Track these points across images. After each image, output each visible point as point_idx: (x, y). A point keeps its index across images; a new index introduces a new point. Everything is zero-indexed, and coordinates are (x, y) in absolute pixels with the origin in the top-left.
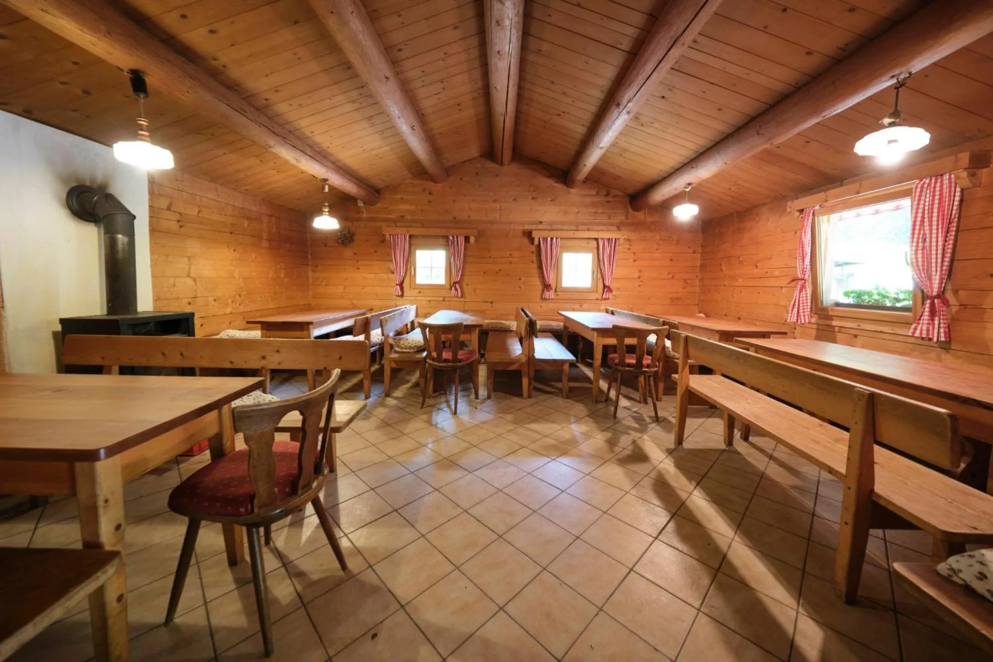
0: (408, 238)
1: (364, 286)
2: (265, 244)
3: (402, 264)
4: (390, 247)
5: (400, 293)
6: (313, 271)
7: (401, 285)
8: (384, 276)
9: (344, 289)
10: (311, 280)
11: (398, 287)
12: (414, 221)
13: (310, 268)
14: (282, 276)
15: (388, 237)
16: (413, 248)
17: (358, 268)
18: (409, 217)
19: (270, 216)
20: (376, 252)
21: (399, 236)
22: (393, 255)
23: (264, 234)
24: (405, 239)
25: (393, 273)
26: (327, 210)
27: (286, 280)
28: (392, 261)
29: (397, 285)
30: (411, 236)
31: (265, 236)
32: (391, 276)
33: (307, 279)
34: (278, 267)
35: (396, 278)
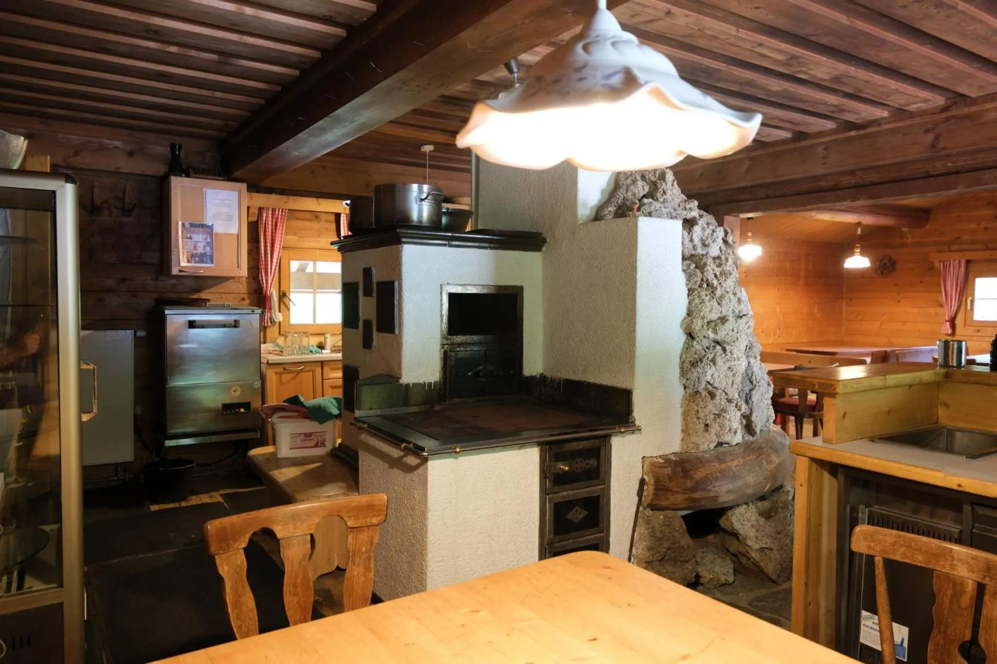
0: (963, 265)
1: (906, 322)
2: (802, 282)
3: (954, 296)
4: (940, 276)
5: (950, 331)
6: (847, 305)
7: (952, 322)
8: (932, 310)
9: (881, 325)
10: (844, 316)
11: (948, 323)
12: (973, 242)
13: (844, 302)
14: (816, 311)
15: (937, 264)
16: (971, 275)
17: (899, 302)
18: (966, 238)
19: (808, 255)
20: (921, 282)
21: (952, 262)
22: (942, 285)
23: (802, 273)
24: (960, 266)
25: (942, 306)
26: (858, 250)
27: (819, 315)
28: (941, 292)
29: (947, 321)
30: (968, 262)
31: (802, 274)
32: (940, 310)
33: (841, 313)
34: (812, 302)
35: (946, 313)
